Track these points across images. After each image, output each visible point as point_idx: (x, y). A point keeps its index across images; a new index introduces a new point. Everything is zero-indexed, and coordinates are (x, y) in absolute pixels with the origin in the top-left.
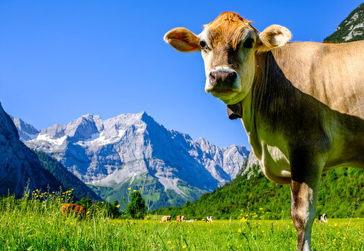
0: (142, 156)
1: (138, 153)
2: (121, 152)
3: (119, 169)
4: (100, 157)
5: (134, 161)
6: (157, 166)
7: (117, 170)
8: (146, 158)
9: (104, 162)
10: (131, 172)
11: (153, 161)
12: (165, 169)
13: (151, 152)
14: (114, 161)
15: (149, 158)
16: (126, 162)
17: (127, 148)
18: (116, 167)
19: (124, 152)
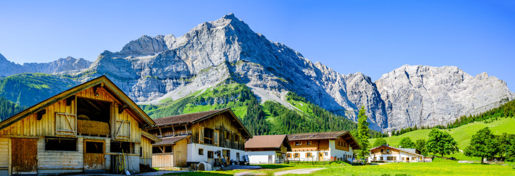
0: (224, 59)
1: (217, 57)
2: (190, 59)
3: (186, 83)
4: (154, 70)
5: (209, 68)
6: (250, 73)
7: (182, 85)
8: (230, 60)
9: (161, 76)
10: (204, 84)
11: (242, 64)
12: (264, 76)
13: (239, 53)
14: (178, 72)
15: (235, 62)
16: (197, 72)
17: (198, 53)
18: (182, 81)
19: (194, 59)
